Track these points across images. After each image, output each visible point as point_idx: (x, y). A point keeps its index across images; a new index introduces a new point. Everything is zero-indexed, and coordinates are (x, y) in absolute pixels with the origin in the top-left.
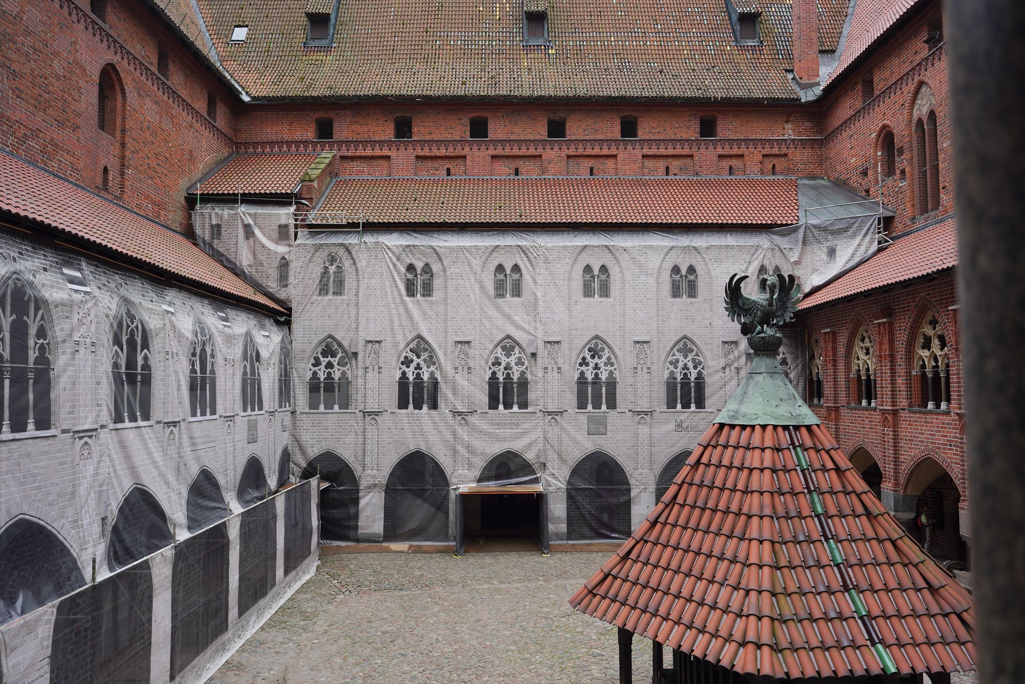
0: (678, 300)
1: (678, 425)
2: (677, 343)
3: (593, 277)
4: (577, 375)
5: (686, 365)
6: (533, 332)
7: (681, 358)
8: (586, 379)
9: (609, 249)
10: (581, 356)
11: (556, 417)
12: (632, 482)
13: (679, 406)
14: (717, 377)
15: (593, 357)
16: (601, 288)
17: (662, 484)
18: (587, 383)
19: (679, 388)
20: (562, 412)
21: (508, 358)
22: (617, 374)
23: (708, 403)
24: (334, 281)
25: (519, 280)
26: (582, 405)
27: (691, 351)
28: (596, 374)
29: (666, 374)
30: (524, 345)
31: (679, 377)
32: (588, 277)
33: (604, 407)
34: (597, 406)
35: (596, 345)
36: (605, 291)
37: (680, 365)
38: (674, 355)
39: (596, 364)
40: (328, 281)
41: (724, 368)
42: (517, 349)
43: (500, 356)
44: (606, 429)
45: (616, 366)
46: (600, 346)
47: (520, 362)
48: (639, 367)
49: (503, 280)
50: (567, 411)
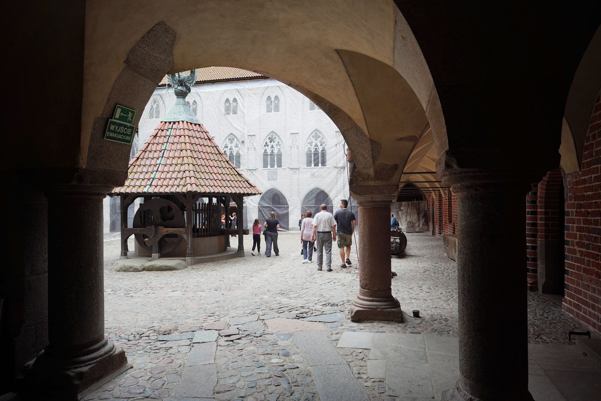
0: (313, 111)
1: (312, 175)
2: (312, 133)
3: (271, 102)
4: (263, 151)
5: (316, 144)
6: (243, 131)
7: (314, 141)
8: (267, 153)
9: (279, 88)
10: (265, 142)
11: (253, 172)
12: (289, 203)
13: (313, 165)
14: (333, 150)
15: (271, 142)
16: (275, 107)
17: (305, 205)
18: (267, 155)
19: (313, 156)
20: (256, 169)
21: (231, 144)
22: (282, 150)
23: (328, 163)
24: (156, 112)
25: (236, 106)
26: (265, 166)
27: (319, 137)
28: (272, 150)
29: (306, 149)
30: (238, 137)
31: (313, 151)
32: (269, 102)
33: (276, 166)
34: (272, 166)
35: (272, 136)
36: (277, 109)
37: (314, 144)
38: (310, 139)
39: (272, 146)
40: (153, 112)
41: (336, 145)
42: (235, 140)
43: (228, 143)
44: (277, 177)
45: (282, 146)
46: (274, 136)
47: (236, 146)
48: (293, 146)
49: (229, 106)
50: (258, 169)
